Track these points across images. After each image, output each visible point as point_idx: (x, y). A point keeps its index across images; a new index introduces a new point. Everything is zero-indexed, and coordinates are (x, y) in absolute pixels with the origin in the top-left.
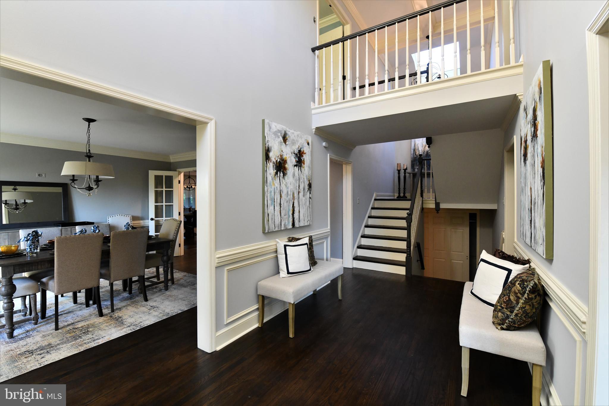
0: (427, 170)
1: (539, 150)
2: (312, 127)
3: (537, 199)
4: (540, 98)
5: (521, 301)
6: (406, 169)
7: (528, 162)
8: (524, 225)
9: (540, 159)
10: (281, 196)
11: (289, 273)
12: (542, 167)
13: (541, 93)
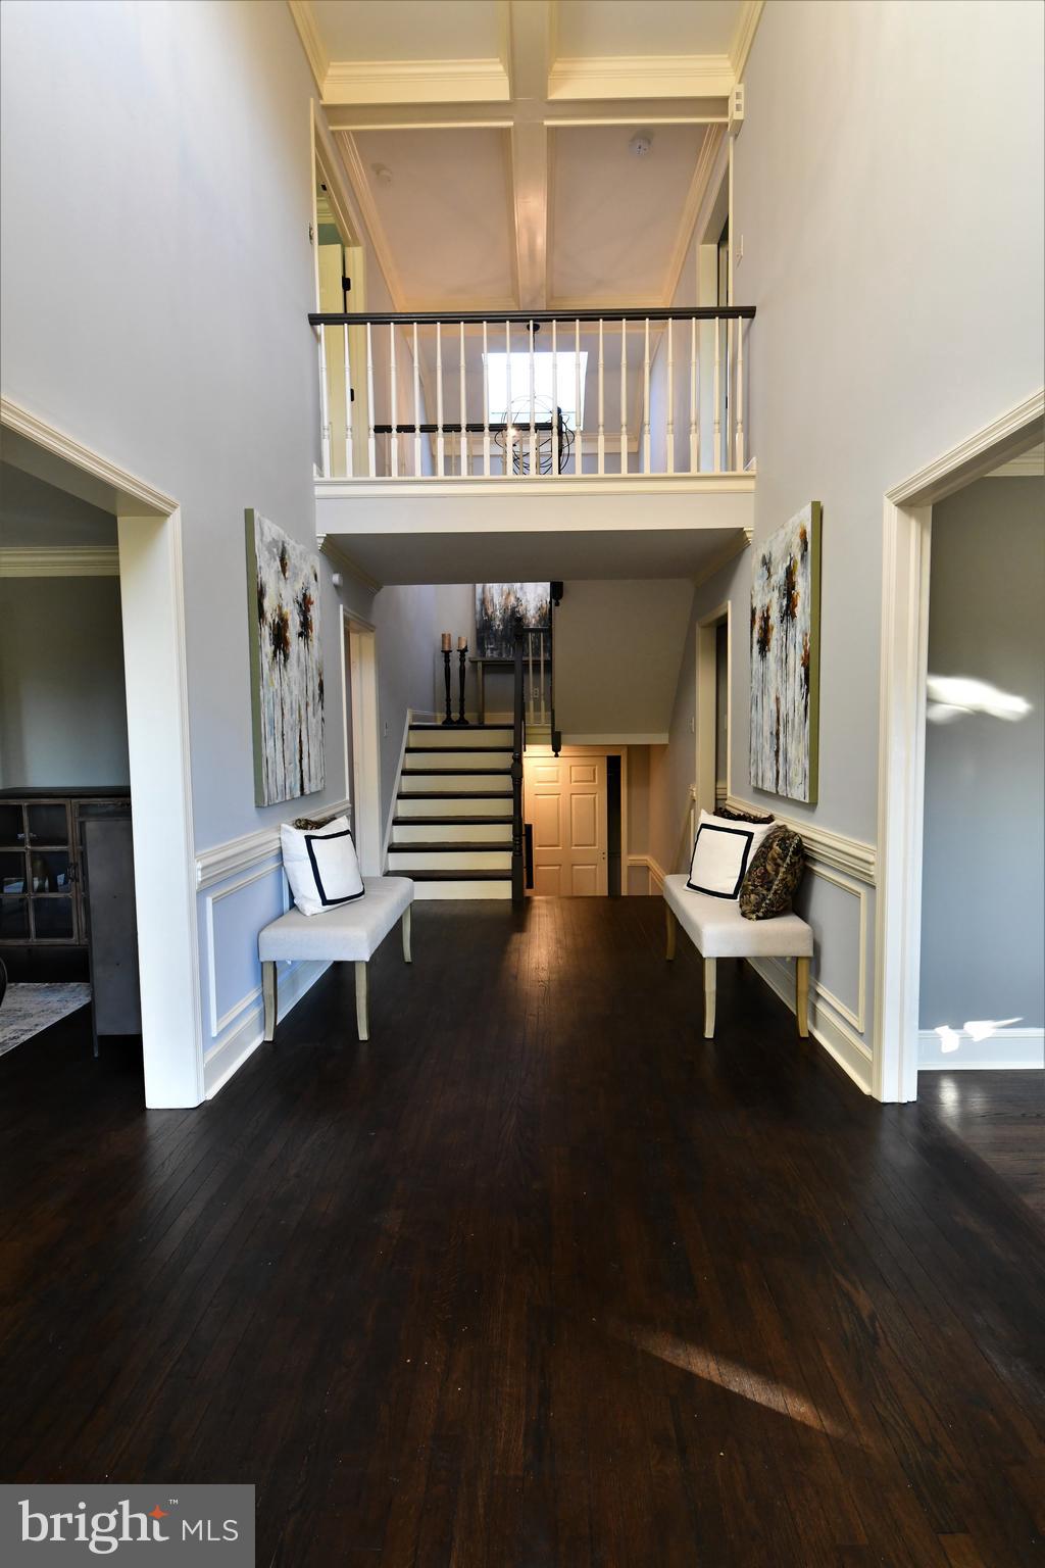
0: (533, 655)
1: (799, 638)
2: (317, 531)
3: (791, 714)
4: (803, 556)
5: (782, 870)
6: (466, 650)
7: (771, 656)
8: (760, 762)
9: (800, 653)
10: (283, 714)
11: (325, 902)
12: (803, 665)
13: (806, 550)
